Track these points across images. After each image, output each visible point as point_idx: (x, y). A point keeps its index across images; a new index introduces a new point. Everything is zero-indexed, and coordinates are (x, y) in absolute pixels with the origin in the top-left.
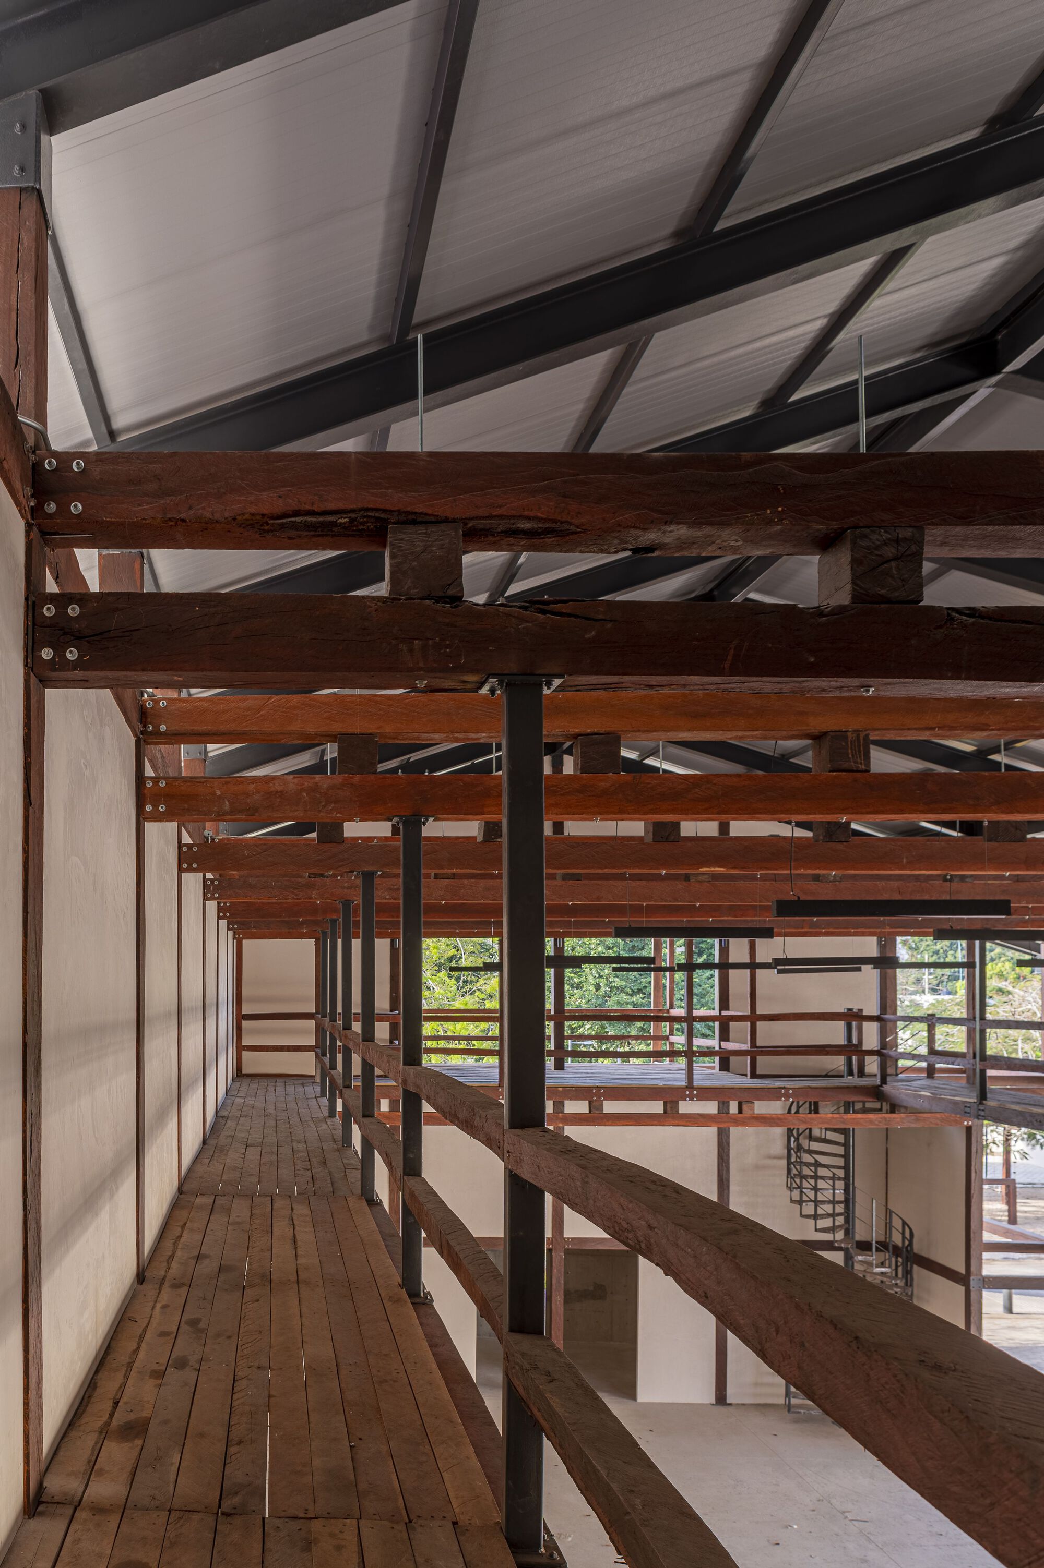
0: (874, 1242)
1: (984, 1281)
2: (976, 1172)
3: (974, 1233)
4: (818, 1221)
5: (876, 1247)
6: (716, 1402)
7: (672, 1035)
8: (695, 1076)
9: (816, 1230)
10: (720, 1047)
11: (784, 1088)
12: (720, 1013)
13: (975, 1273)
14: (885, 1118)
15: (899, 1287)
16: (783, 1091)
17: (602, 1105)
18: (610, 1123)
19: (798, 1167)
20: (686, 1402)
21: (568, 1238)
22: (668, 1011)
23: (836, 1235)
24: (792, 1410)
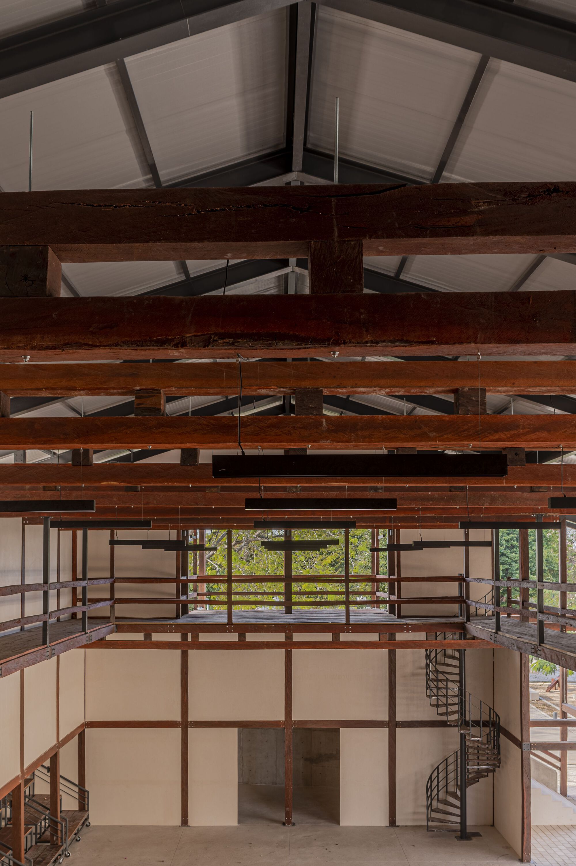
0: (470, 722)
1: (531, 745)
2: (525, 676)
3: (524, 715)
4: (439, 708)
5: (472, 724)
6: (389, 825)
7: (378, 591)
8: (350, 617)
9: (438, 714)
10: (389, 598)
11: (406, 624)
12: (389, 577)
13: (525, 740)
14: (468, 643)
15: (489, 750)
16: (405, 626)
17: (292, 636)
18: (296, 647)
19: (436, 674)
20: (371, 825)
21: (295, 721)
22: (376, 576)
23: (449, 717)
24: (430, 829)
